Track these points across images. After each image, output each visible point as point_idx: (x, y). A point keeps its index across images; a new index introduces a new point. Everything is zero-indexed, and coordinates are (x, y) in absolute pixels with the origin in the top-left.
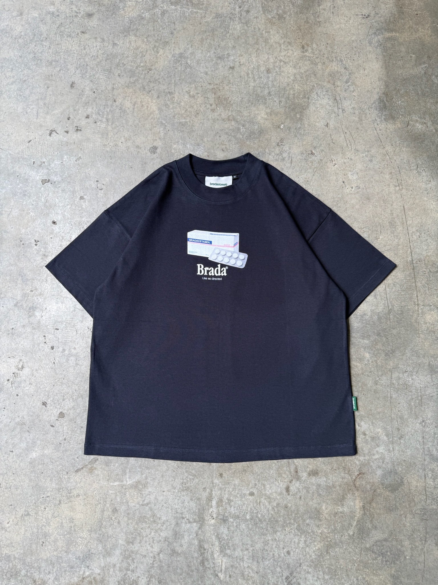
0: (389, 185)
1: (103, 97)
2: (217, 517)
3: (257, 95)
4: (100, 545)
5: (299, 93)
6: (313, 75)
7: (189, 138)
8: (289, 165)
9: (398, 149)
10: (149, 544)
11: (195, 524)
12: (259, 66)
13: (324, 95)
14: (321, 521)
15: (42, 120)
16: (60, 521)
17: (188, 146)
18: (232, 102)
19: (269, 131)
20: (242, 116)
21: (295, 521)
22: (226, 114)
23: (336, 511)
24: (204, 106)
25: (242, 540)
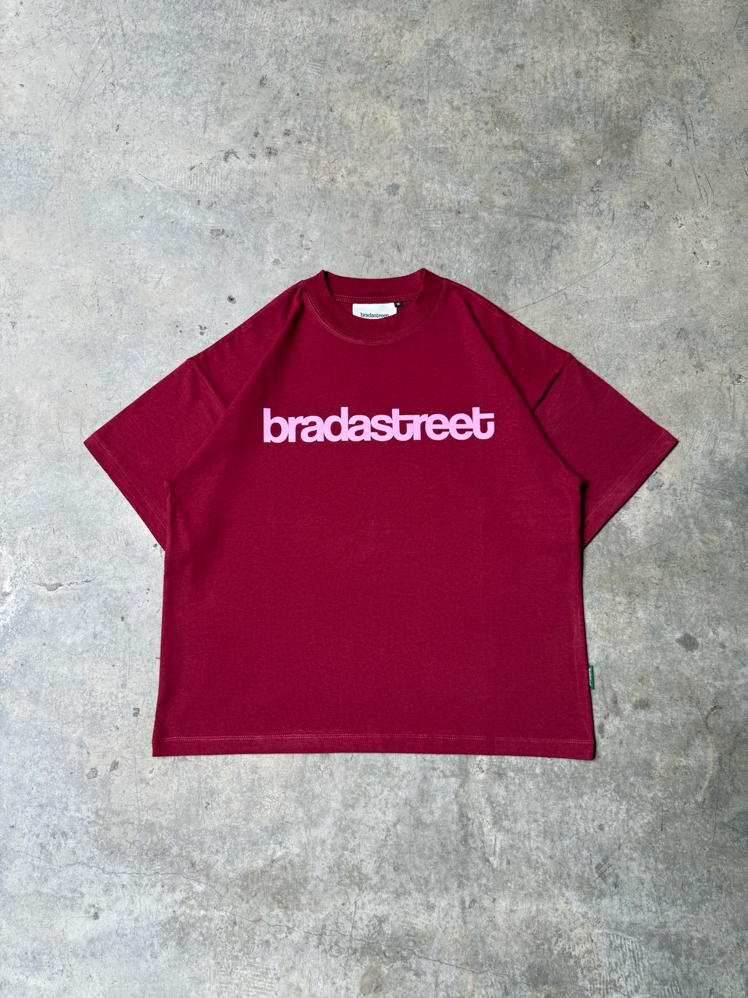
1: (312, 102)
2: (488, 770)
3: (560, 111)
4: (300, 809)
5: (626, 111)
6: (647, 84)
7: (451, 174)
8: (610, 222)
10: (380, 809)
11: (453, 779)
12: (563, 66)
13: (666, 116)
14: (652, 778)
15: (213, 134)
16: (236, 770)
17: (449, 186)
18: (520, 120)
19: (578, 167)
20: (536, 143)
21: (611, 778)
22: (510, 139)
23: (677, 764)
24: (475, 124)
25: (527, 806)
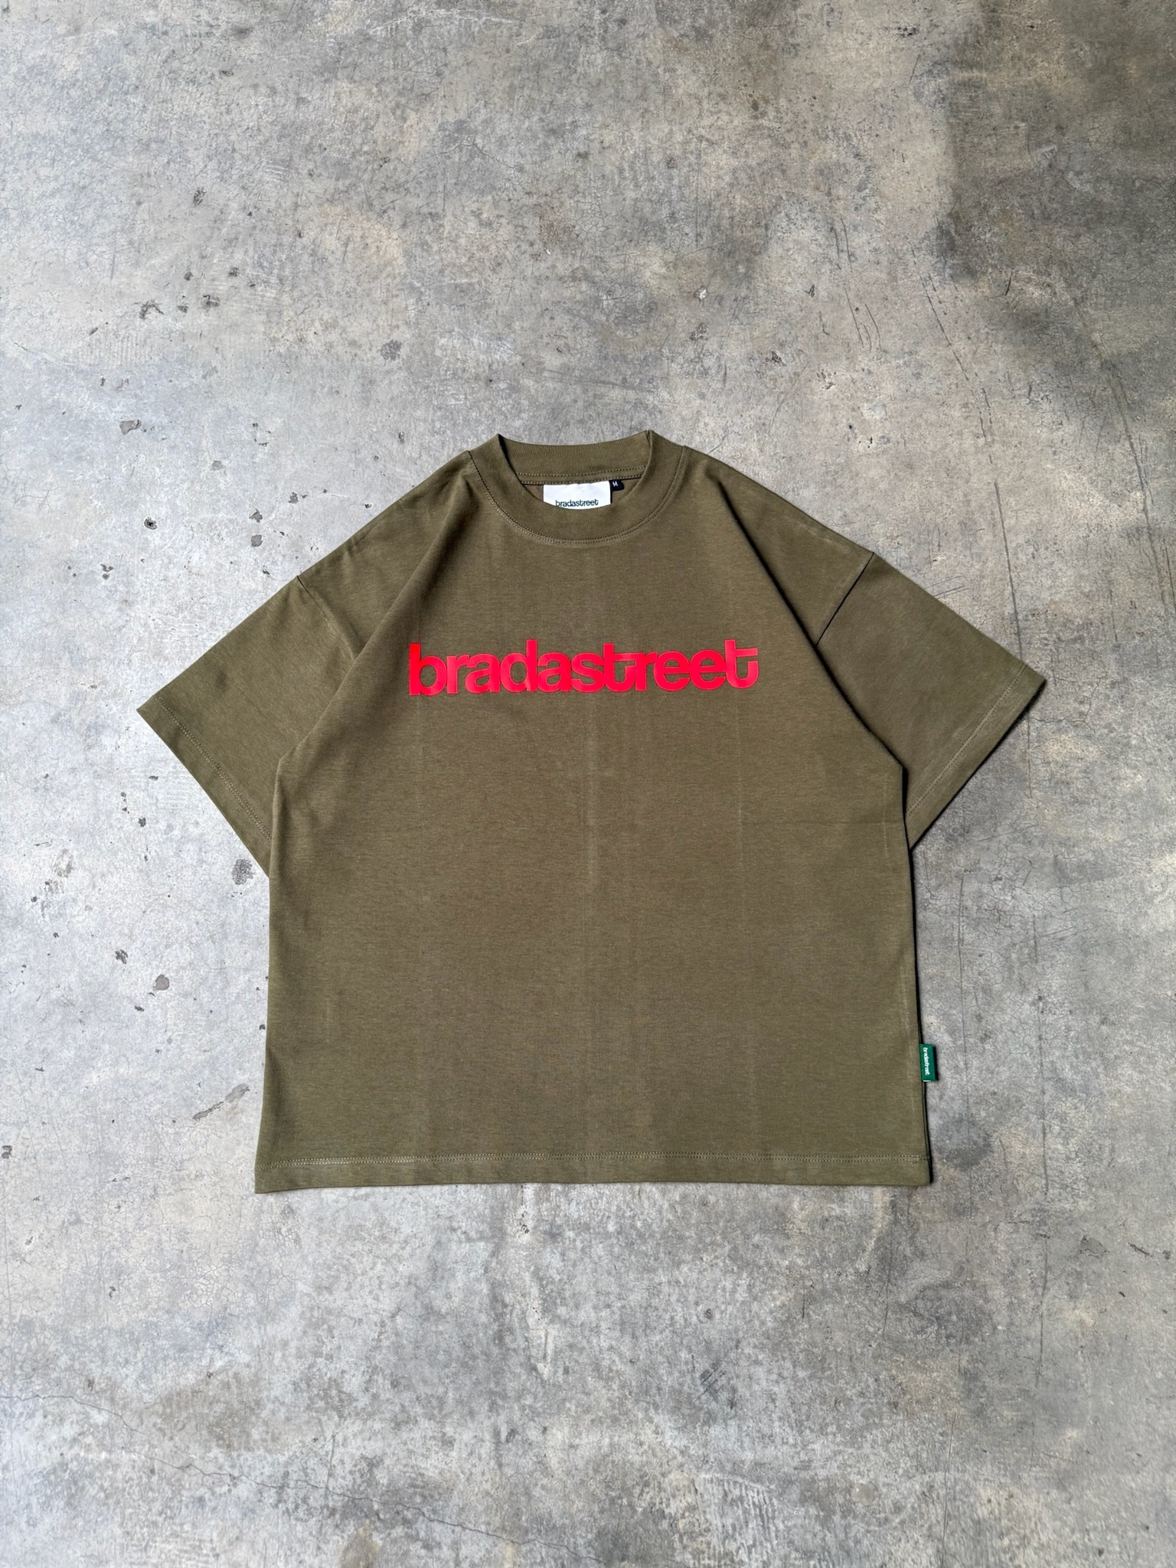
0: (960, 433)
1: (271, 225)
2: (535, 1228)
3: (644, 221)
4: (251, 1295)
5: (744, 215)
6: (778, 173)
7: (478, 322)
8: (719, 385)
9: (983, 346)
10: (371, 1292)
11: (482, 1244)
12: (647, 152)
13: (805, 220)
14: (788, 1237)
15: (124, 279)
16: (156, 1238)
17: (475, 341)
18: (583, 236)
19: (671, 304)
20: (607, 270)
21: (724, 1238)
22: (567, 266)
23: (826, 1214)
24: (514, 245)
25: (595, 1283)
